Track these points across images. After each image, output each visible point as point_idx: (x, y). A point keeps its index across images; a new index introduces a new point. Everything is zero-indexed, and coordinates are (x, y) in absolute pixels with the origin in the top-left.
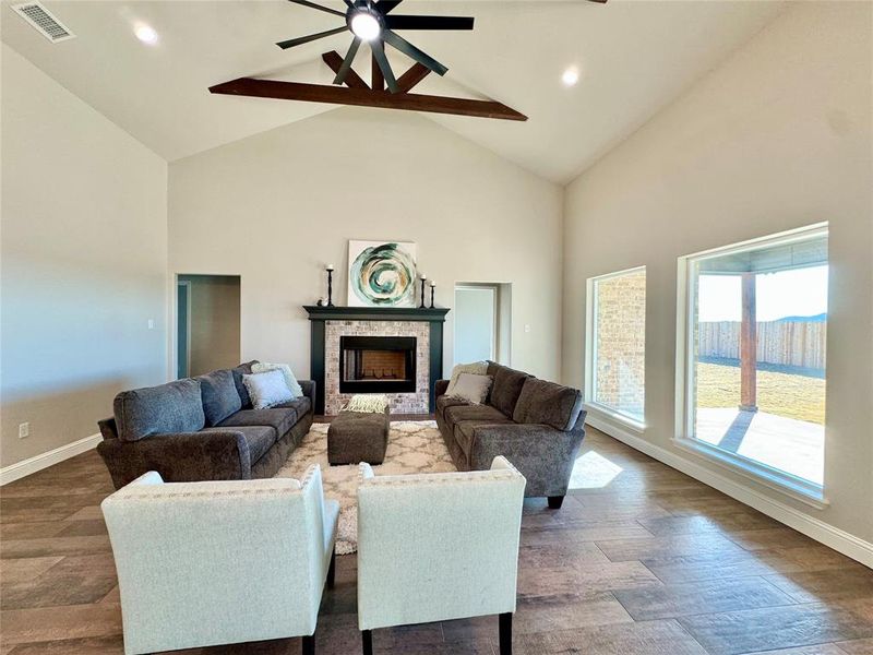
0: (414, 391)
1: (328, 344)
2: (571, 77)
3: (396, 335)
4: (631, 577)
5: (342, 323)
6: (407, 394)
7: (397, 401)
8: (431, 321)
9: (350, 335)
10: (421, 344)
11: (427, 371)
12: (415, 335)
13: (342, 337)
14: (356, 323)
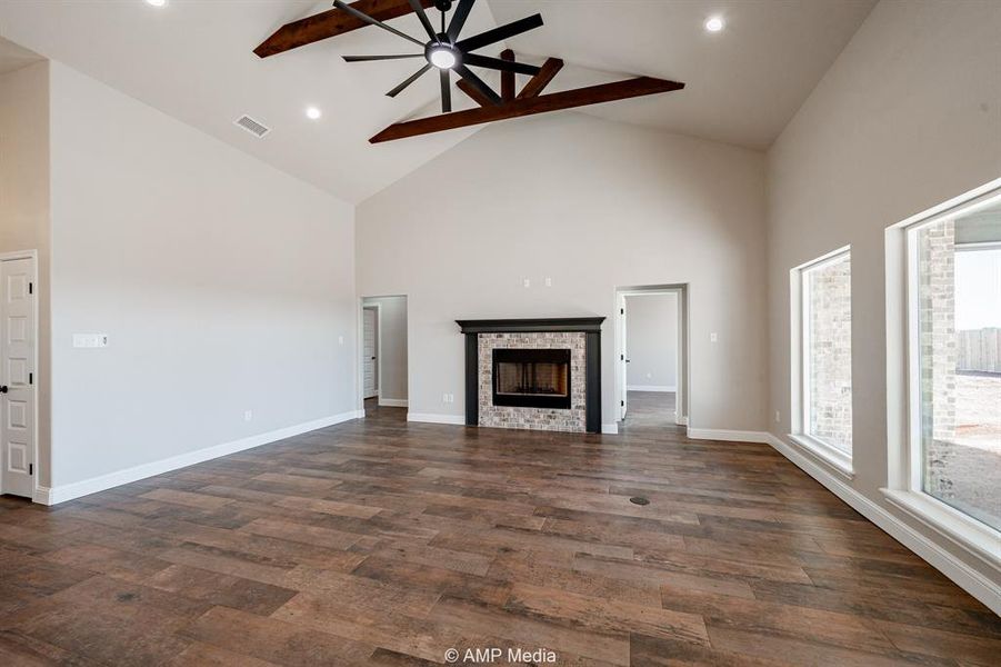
0: (570, 408)
1: (481, 357)
2: (715, 24)
3: (548, 347)
4: (672, 628)
5: (493, 336)
6: (560, 411)
7: (550, 417)
8: (586, 331)
9: (502, 347)
10: (576, 357)
11: (583, 387)
12: (569, 347)
13: (494, 350)
14: (506, 336)
